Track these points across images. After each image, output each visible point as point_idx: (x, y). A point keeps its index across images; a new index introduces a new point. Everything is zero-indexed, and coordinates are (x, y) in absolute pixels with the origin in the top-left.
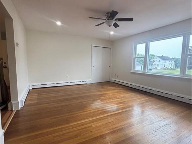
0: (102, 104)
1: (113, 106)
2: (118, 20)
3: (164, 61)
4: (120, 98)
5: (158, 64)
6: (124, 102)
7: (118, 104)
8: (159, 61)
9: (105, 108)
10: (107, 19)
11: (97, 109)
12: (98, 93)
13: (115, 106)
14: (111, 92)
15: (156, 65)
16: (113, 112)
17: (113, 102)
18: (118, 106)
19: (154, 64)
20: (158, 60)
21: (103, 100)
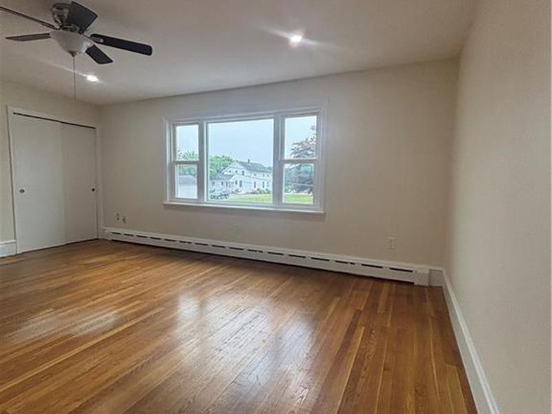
1: (104, 317)
2: (102, 41)
3: (253, 175)
4: (130, 286)
5: (241, 182)
7: (122, 306)
8: (243, 174)
13: (110, 314)
14: (99, 272)
15: (236, 183)
16: (104, 333)
19: (231, 180)
20: (240, 172)
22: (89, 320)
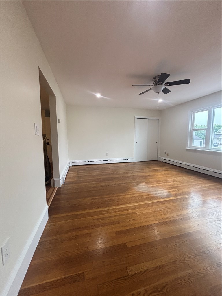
0: (149, 187)
1: (163, 192)
2: (169, 84)
4: (172, 182)
6: (177, 187)
7: (170, 189)
9: (152, 193)
10: (154, 85)
11: (142, 193)
12: (142, 174)
14: (159, 173)
16: (163, 198)
17: (162, 186)
18: (169, 192)
19: (220, 137)
21: (149, 183)
22: (157, 191)
